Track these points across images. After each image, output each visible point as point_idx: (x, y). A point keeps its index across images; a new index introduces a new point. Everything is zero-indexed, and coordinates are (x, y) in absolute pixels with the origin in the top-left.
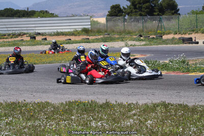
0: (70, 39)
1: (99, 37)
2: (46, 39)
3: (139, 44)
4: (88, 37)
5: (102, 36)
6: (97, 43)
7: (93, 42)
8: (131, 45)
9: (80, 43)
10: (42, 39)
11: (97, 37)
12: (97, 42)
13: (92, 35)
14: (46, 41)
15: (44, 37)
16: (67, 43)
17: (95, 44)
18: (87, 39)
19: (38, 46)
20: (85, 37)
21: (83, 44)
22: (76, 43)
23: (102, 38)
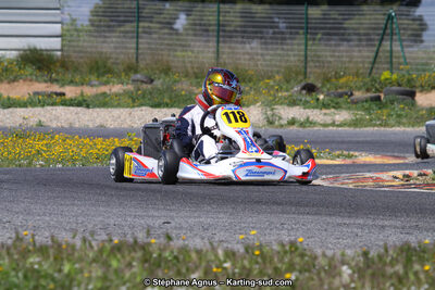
3: (328, 120)
8: (292, 122)
13: (72, 82)
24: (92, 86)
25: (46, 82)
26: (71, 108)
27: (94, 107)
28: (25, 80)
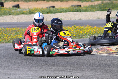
0: (54, 7)
1: (96, 3)
2: (18, 6)
4: (80, 3)
5: (100, 2)
6: (91, 13)
7: (86, 11)
9: (66, 11)
10: (13, 7)
11: (92, 4)
12: (91, 11)
14: (18, 10)
15: (16, 3)
16: (47, 13)
17: (88, 13)
18: (78, 6)
19: (5, 17)
20: (76, 3)
21: (71, 13)
22: (61, 12)
23: (99, 5)
24: (92, 2)
25: (77, 1)
26: (75, 13)
27: (82, 12)
28: (71, 1)
